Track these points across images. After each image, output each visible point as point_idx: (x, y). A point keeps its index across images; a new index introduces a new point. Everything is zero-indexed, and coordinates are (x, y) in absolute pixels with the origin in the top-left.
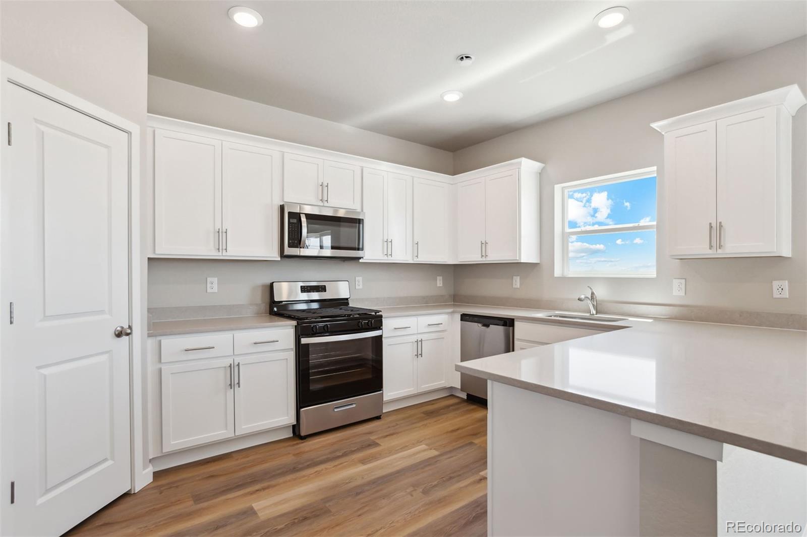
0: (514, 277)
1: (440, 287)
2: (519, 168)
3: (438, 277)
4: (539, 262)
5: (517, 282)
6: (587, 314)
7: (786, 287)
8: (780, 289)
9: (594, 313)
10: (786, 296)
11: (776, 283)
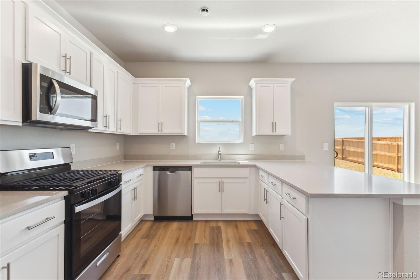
0: (171, 143)
1: (118, 150)
2: (184, 83)
3: (117, 144)
4: (187, 135)
5: (173, 146)
6: (217, 161)
7: (283, 146)
8: (282, 147)
9: (220, 160)
10: (283, 149)
11: (280, 145)
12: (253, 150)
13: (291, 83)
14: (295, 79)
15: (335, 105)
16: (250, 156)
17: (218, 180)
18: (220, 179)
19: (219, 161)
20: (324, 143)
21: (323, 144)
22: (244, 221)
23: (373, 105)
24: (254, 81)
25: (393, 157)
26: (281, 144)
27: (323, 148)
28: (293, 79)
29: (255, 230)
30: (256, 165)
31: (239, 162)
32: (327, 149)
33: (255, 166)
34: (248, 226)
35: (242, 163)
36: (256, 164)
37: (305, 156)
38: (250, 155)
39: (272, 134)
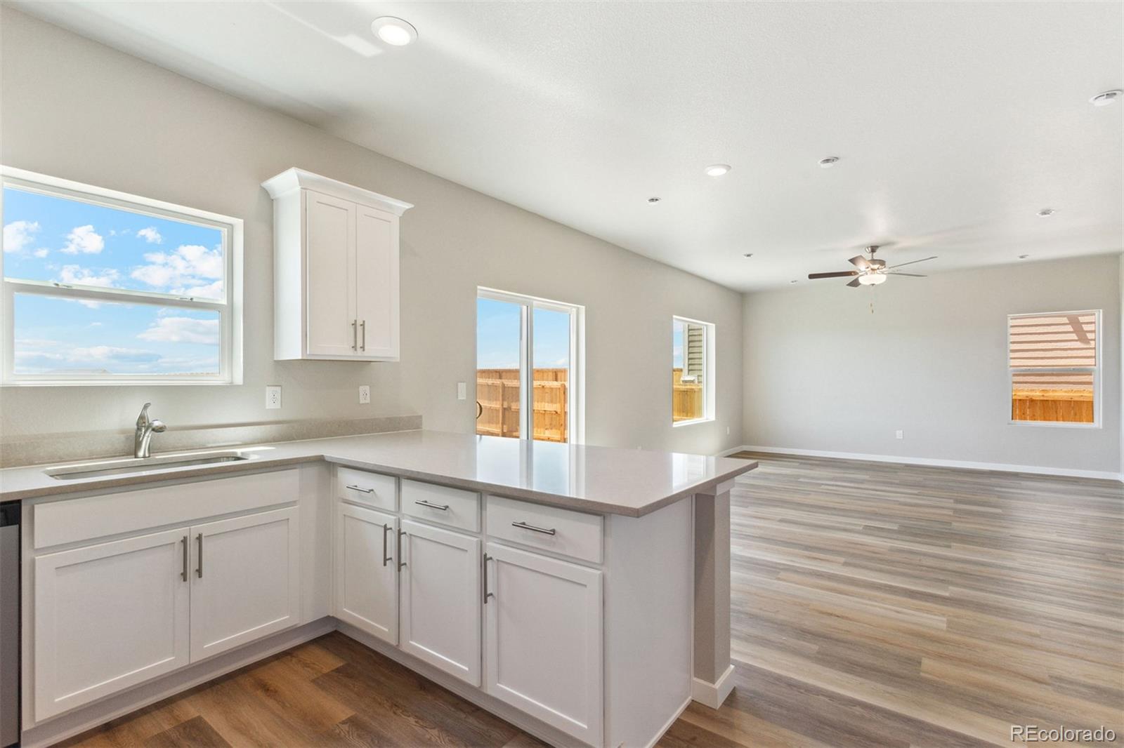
6: (131, 460)
7: (368, 392)
8: (364, 394)
9: (147, 455)
10: (368, 401)
11: (362, 388)
12: (279, 407)
13: (401, 215)
14: (413, 206)
15: (478, 291)
16: (274, 427)
17: (176, 534)
18: (181, 532)
19: (144, 457)
20: (459, 384)
21: (457, 385)
22: (277, 657)
23: (535, 302)
24: (299, 176)
25: (496, 410)
26: (361, 385)
27: (457, 398)
28: (407, 206)
29: (338, 670)
30: (323, 456)
31: (236, 453)
32: (465, 398)
33: (320, 460)
34: (306, 665)
35: (256, 454)
36: (325, 455)
37: (421, 417)
38: (268, 426)
39: (350, 356)
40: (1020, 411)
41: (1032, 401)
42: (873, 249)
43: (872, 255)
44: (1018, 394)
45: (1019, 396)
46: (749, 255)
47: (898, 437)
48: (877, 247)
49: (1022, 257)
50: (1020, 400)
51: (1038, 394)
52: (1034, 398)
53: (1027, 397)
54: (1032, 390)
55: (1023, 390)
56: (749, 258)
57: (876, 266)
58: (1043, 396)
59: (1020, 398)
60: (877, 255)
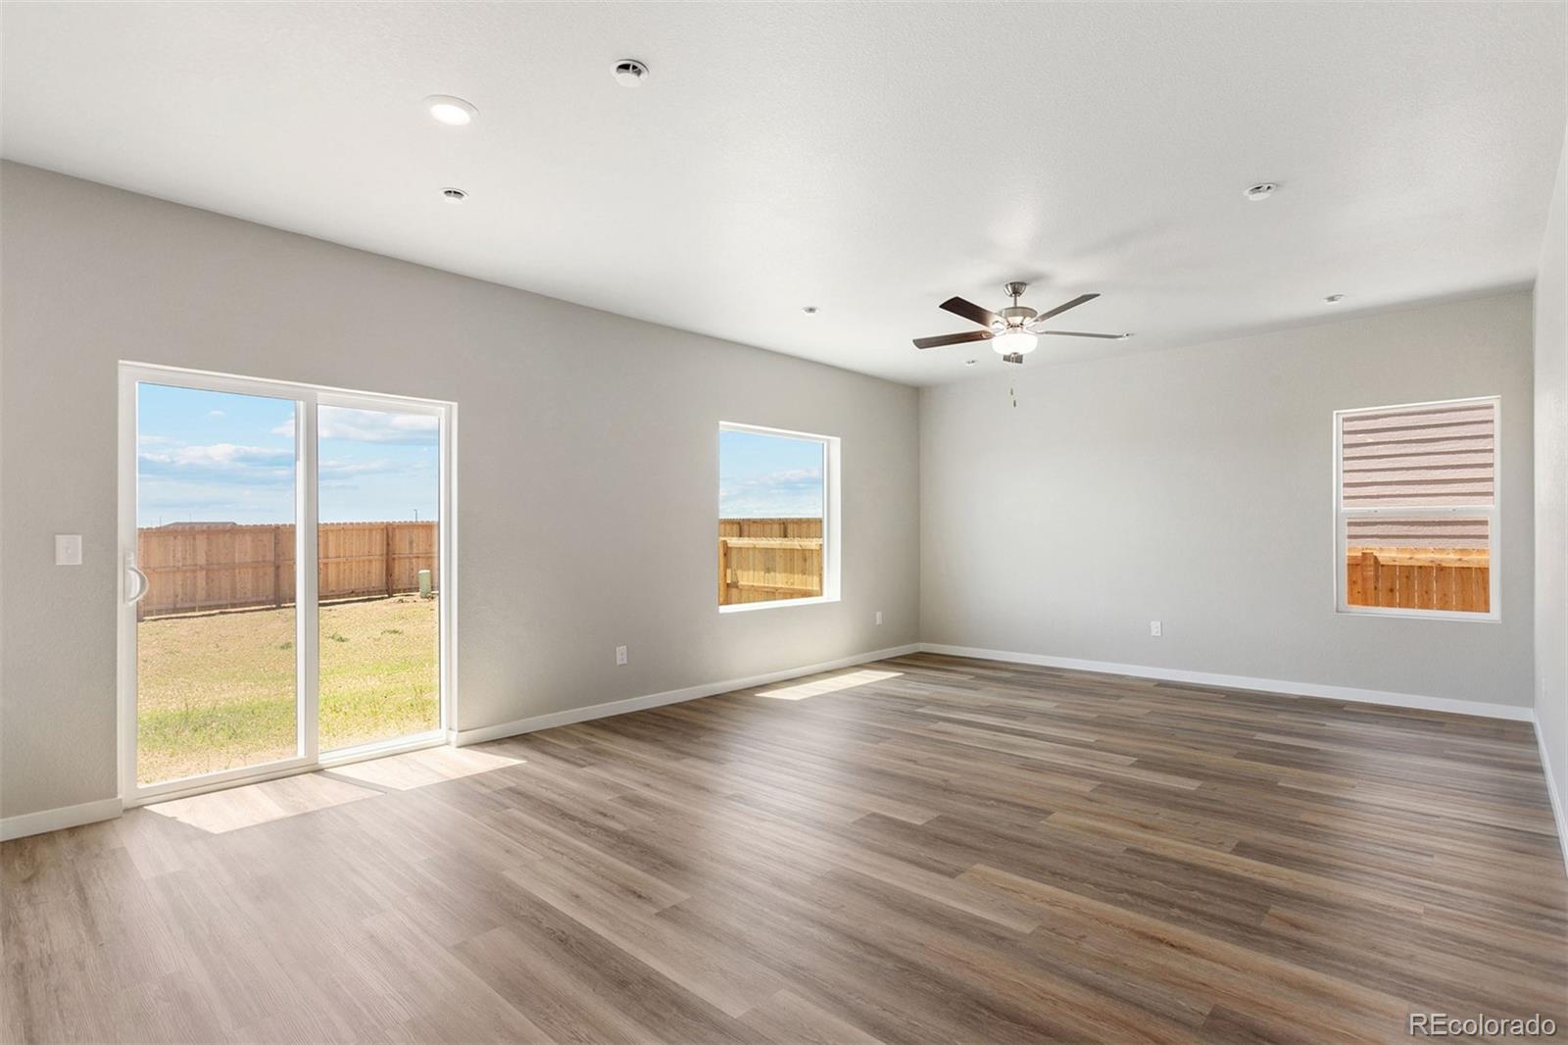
20: (61, 537)
21: (54, 539)
32: (77, 564)
40: (1421, 583)
41: (1441, 569)
42: (1017, 289)
43: (1016, 300)
44: (1416, 556)
45: (1417, 560)
46: (811, 310)
47: (1153, 633)
48: (1023, 284)
49: (1332, 299)
50: (1420, 567)
51: (1452, 556)
52: (1444, 564)
53: (1432, 561)
54: (1442, 550)
55: (1425, 550)
56: (811, 314)
57: (1018, 320)
58: (1460, 560)
59: (1420, 564)
60: (1022, 301)
